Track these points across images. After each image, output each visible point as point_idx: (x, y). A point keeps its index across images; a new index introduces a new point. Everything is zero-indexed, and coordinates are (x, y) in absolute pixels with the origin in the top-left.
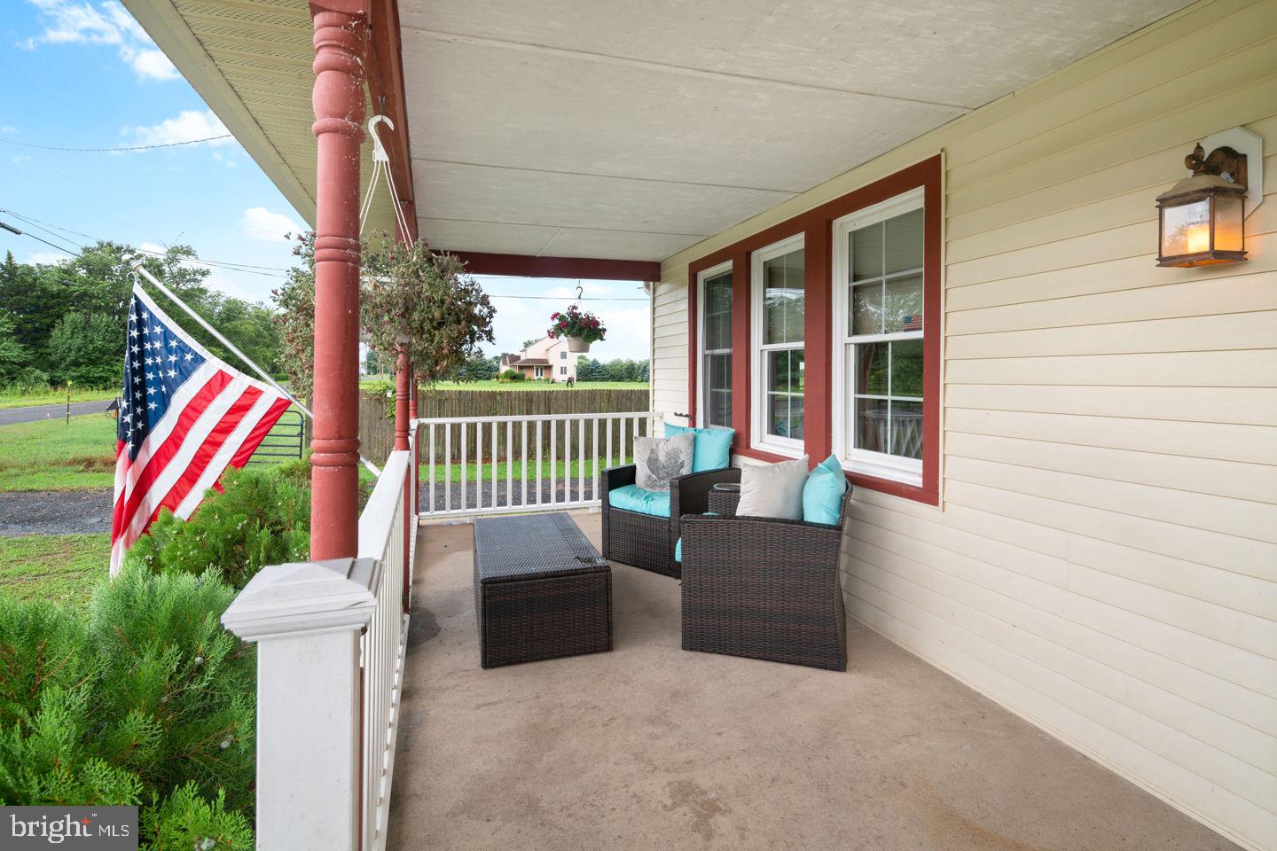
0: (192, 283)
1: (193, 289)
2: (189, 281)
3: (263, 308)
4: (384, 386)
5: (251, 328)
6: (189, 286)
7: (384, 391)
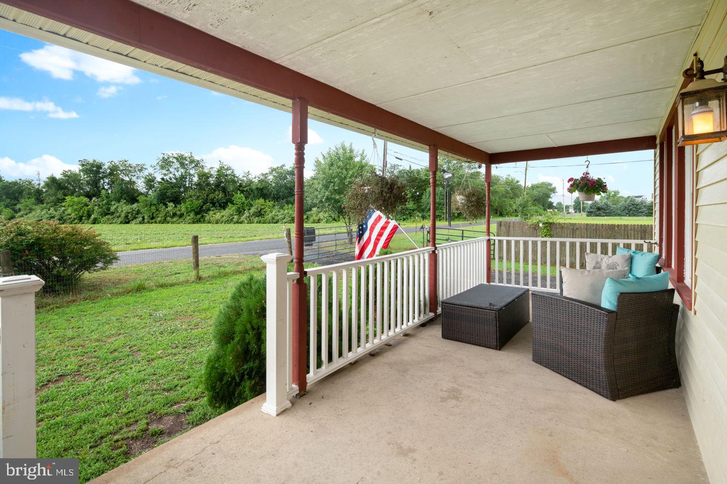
0: (474, 169)
1: (474, 172)
2: (472, 168)
3: (510, 178)
4: (538, 221)
5: (502, 189)
6: (473, 171)
7: (538, 222)
